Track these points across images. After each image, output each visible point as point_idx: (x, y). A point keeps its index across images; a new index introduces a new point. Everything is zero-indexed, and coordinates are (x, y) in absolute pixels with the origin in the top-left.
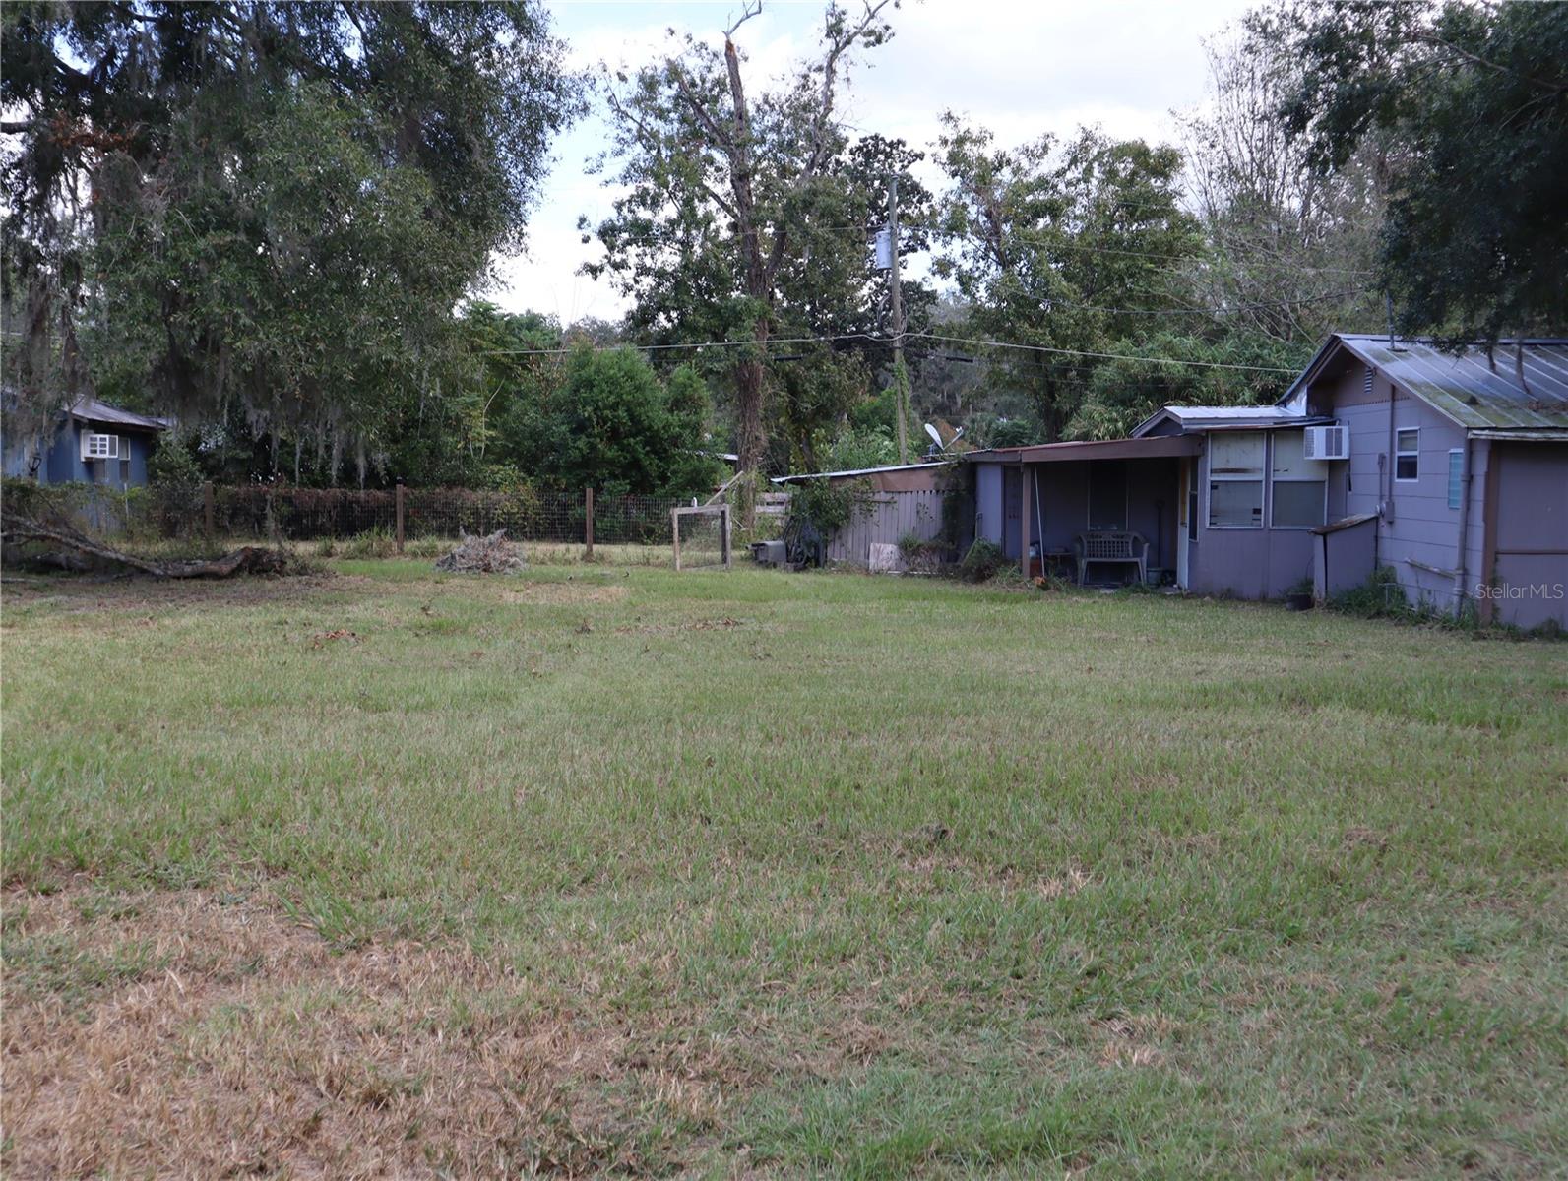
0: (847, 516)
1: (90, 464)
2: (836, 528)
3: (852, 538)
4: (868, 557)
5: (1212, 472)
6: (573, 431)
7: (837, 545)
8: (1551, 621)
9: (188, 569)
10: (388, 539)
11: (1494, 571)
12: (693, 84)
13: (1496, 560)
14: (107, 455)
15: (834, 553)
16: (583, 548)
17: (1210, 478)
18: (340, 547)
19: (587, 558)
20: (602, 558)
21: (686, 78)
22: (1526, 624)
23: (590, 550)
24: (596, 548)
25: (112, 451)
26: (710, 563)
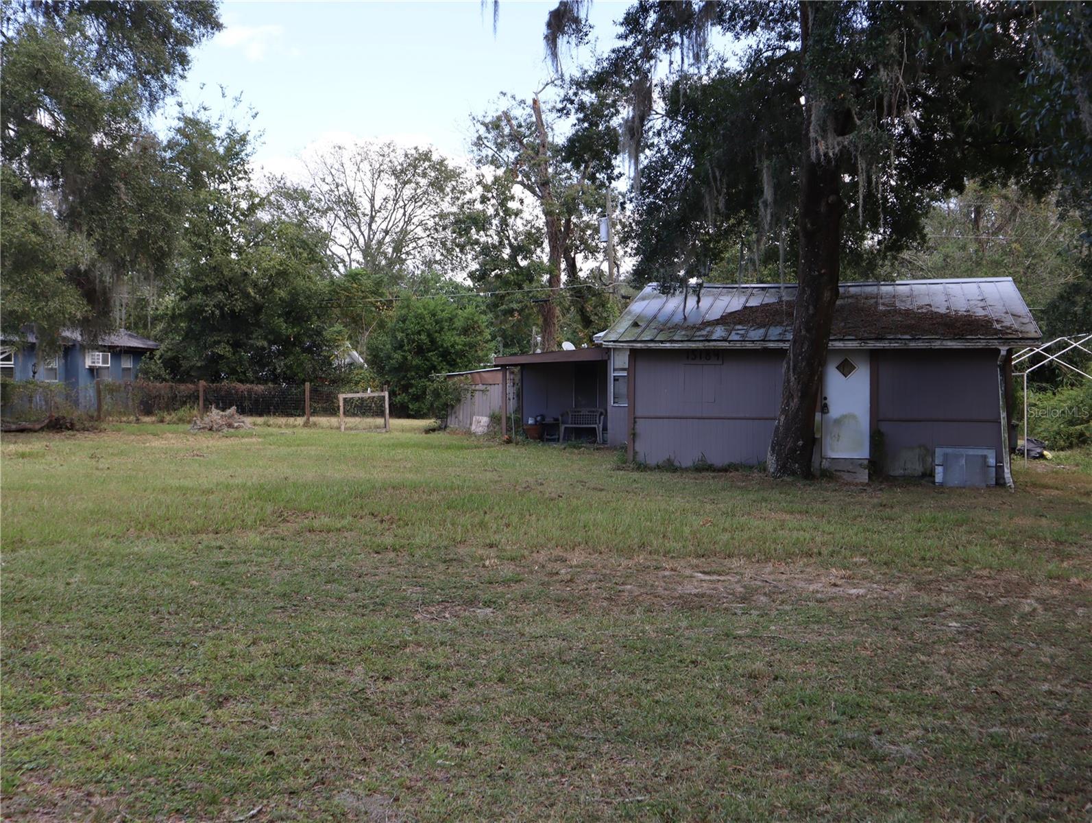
0: (459, 400)
1: (91, 370)
2: (453, 407)
3: (462, 412)
4: (471, 424)
5: (614, 370)
6: (395, 349)
7: (453, 416)
8: (669, 460)
9: (14, 427)
10: (195, 412)
11: (634, 429)
12: (520, 126)
13: (635, 422)
14: (100, 365)
15: (452, 423)
16: (304, 419)
17: (613, 375)
18: (168, 418)
19: (306, 425)
20: (315, 424)
21: (514, 122)
22: (652, 462)
23: (308, 419)
24: (312, 419)
25: (105, 361)
26: (377, 427)
